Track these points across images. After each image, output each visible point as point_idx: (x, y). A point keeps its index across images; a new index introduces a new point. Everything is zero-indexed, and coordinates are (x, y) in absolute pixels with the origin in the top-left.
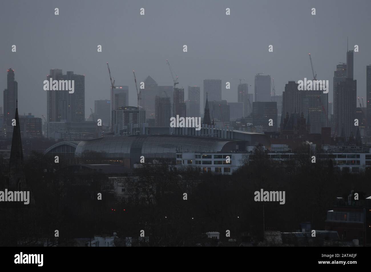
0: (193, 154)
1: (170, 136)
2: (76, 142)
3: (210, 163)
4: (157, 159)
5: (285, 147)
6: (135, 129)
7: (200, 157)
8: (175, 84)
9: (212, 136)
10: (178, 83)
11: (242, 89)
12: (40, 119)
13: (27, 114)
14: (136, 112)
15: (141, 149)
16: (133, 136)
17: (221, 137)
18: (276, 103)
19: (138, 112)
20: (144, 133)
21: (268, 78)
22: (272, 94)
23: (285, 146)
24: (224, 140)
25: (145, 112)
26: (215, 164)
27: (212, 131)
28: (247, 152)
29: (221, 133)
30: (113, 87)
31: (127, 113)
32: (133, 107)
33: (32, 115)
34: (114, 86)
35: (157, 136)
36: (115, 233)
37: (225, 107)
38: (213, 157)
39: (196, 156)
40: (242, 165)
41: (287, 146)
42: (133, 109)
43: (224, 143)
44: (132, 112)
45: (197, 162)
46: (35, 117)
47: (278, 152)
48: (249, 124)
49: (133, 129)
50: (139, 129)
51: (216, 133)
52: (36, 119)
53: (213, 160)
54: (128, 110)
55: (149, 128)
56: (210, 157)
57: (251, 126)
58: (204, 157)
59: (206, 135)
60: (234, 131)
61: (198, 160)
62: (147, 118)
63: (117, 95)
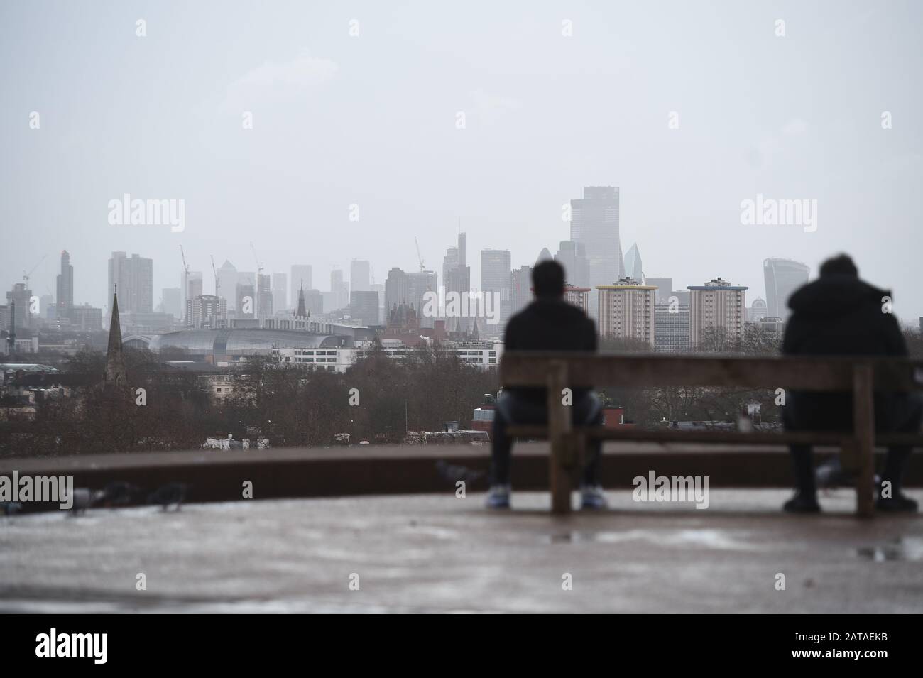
0: (293, 350)
1: (259, 330)
2: (149, 336)
3: (312, 360)
4: (244, 356)
5: (397, 342)
6: (218, 322)
7: (300, 354)
8: (260, 269)
9: (309, 330)
10: (262, 269)
11: (336, 275)
12: (100, 310)
13: (83, 304)
14: (215, 301)
15: (226, 344)
16: (216, 329)
17: (319, 331)
18: (377, 292)
19: (218, 302)
20: (229, 326)
21: (367, 263)
22: (371, 283)
23: (398, 340)
24: (322, 335)
25: (225, 302)
26: (317, 361)
27: (309, 324)
28: (354, 348)
29: (319, 327)
30: (187, 273)
31: (205, 303)
32: (212, 296)
33: (90, 304)
34: (189, 271)
35: (244, 329)
36: (230, 435)
37: (318, 296)
38: (315, 353)
39: (296, 352)
40: (350, 362)
41: (400, 341)
42: (212, 299)
43: (323, 338)
44: (211, 302)
45: (296, 359)
46: (94, 307)
47: (390, 348)
48: (347, 317)
49: (216, 322)
50: (223, 321)
51: (313, 327)
52: (94, 310)
53: (315, 357)
54: (206, 299)
55: (235, 320)
56: (311, 353)
57: (349, 319)
58: (304, 353)
59: (302, 328)
60: (335, 324)
61: (298, 356)
62: (228, 309)
63: (191, 283)
